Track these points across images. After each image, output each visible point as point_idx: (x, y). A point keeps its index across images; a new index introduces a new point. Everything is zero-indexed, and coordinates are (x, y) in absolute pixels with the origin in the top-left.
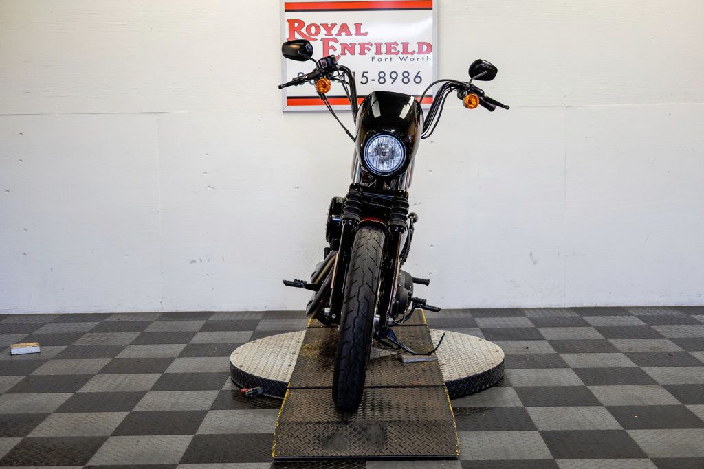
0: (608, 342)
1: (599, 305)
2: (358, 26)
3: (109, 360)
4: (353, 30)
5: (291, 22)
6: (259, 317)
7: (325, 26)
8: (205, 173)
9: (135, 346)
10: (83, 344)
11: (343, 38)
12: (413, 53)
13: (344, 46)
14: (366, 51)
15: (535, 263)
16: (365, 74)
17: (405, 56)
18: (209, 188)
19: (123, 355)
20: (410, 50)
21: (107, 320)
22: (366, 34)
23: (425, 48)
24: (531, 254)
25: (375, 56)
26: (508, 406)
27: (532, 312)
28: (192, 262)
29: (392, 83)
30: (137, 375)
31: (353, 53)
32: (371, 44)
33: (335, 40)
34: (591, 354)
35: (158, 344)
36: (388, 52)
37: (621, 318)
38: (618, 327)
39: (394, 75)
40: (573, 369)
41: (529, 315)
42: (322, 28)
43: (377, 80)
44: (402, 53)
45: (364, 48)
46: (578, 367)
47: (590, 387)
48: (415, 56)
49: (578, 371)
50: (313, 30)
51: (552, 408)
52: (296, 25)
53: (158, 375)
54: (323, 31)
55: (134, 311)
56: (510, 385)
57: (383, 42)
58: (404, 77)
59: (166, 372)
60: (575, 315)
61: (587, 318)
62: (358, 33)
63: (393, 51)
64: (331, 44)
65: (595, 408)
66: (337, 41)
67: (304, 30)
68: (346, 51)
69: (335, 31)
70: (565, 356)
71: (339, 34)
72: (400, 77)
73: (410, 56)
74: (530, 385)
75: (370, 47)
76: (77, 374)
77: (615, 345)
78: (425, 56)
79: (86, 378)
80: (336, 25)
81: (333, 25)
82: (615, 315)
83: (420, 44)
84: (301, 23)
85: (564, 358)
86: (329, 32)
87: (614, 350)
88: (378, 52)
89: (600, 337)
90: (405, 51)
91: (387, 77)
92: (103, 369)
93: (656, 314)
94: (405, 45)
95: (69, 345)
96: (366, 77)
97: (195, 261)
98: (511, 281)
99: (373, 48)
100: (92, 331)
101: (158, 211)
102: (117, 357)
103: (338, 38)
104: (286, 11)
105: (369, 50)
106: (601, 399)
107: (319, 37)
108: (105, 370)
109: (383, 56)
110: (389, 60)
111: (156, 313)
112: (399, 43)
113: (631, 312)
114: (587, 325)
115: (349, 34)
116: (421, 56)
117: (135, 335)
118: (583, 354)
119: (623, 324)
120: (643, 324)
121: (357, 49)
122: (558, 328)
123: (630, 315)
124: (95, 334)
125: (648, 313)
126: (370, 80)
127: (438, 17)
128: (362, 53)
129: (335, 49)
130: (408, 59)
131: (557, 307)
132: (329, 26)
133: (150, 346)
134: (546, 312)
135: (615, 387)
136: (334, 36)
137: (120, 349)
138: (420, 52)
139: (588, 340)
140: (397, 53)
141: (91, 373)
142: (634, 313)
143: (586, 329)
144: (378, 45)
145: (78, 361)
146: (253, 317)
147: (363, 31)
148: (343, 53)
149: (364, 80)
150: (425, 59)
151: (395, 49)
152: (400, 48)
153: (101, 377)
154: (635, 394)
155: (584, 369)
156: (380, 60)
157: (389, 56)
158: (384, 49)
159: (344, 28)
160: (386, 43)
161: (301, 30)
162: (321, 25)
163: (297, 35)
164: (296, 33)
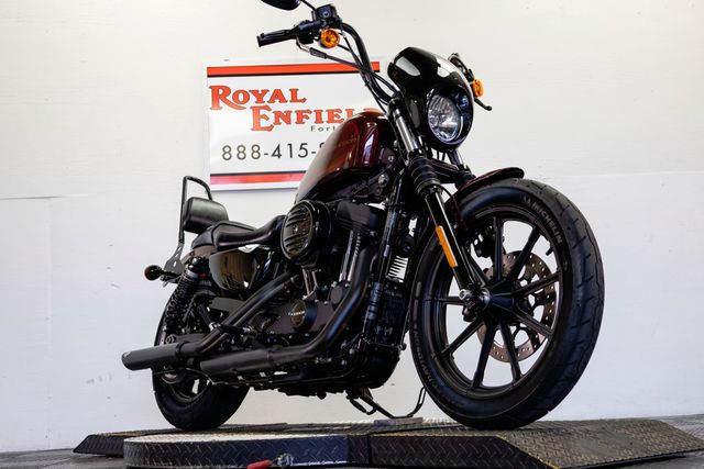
2: (294, 92)
4: (288, 96)
5: (215, 89)
7: (255, 92)
8: (109, 268)
11: (277, 106)
13: (278, 115)
14: (304, 120)
16: (303, 146)
18: (113, 287)
28: (89, 382)
31: (288, 122)
36: (331, 120)
50: (241, 97)
52: (221, 92)
54: (253, 98)
62: (294, 99)
66: (269, 109)
67: (230, 98)
68: (281, 120)
69: (267, 97)
71: (272, 101)
75: (308, 115)
80: (268, 90)
81: (265, 92)
84: (227, 90)
88: (319, 120)
94: (350, 112)
96: (305, 149)
97: (93, 381)
99: (313, 117)
101: (47, 319)
104: (209, 76)
105: (308, 118)
109: (325, 125)
110: (331, 129)
112: (343, 109)
115: (283, 100)
126: (309, 152)
128: (300, 121)
129: (267, 119)
132: (260, 92)
136: (266, 103)
144: (319, 113)
148: (277, 122)
149: (303, 153)
151: (339, 117)
156: (321, 129)
157: (331, 125)
158: (325, 116)
159: (278, 95)
160: (328, 111)
161: (227, 98)
162: (250, 91)
163: (222, 103)
164: (220, 101)
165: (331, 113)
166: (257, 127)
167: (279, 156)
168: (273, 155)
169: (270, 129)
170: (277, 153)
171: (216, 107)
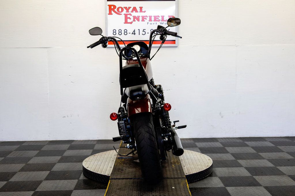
0: (259, 154)
1: (251, 136)
2: (141, 8)
3: (24, 165)
4: (138, 9)
5: (110, 6)
6: (95, 143)
7: (126, 8)
8: (70, 76)
9: (37, 157)
10: (12, 156)
11: (134, 14)
13: (135, 17)
14: (145, 20)
15: (222, 117)
16: (144, 30)
17: (163, 22)
18: (72, 83)
19: (31, 162)
21: (23, 144)
22: (145, 12)
24: (220, 113)
25: (149, 22)
26: (217, 187)
27: (221, 139)
28: (63, 117)
30: (38, 172)
31: (138, 20)
32: (147, 17)
33: (130, 15)
34: (252, 160)
35: (48, 156)
36: (155, 20)
37: (262, 142)
38: (262, 147)
40: (244, 168)
41: (220, 141)
42: (124, 9)
43: (150, 33)
44: (161, 21)
45: (144, 19)
46: (247, 167)
47: (254, 177)
49: (247, 169)
50: (120, 10)
51: (239, 188)
52: (112, 7)
53: (48, 172)
54: (125, 10)
55: (36, 140)
56: (216, 176)
57: (153, 16)
59: (52, 170)
60: (241, 141)
61: (247, 143)
62: (141, 11)
63: (157, 20)
64: (128, 16)
65: (259, 187)
67: (116, 10)
68: (136, 20)
69: (130, 10)
70: (240, 161)
71: (132, 12)
74: (226, 176)
75: (146, 18)
76: (9, 172)
77: (262, 156)
79: (14, 174)
80: (131, 7)
81: (130, 8)
82: (260, 141)
84: (115, 7)
85: (240, 162)
86: (127, 11)
87: (262, 158)
88: (150, 20)
89: (255, 152)
90: (163, 20)
92: (21, 169)
93: (278, 141)
94: (163, 17)
95: (5, 157)
96: (145, 32)
97: (65, 117)
98: (211, 126)
99: (148, 18)
100: (16, 150)
101: (48, 94)
102: (28, 163)
103: (132, 13)
105: (146, 19)
106: (261, 183)
107: (123, 13)
108: (22, 170)
109: (153, 22)
111: (46, 141)
112: (160, 16)
113: (266, 139)
114: (247, 146)
115: (137, 11)
117: (36, 152)
118: (248, 160)
119: (264, 146)
120: (273, 145)
121: (141, 19)
122: (234, 148)
123: (266, 141)
124: (18, 151)
125: (274, 140)
127: (178, 4)
128: (143, 20)
129: (130, 19)
131: (232, 137)
132: (128, 8)
133: (44, 157)
134: (227, 140)
135: (266, 177)
136: (130, 13)
137: (29, 159)
139: (249, 153)
140: (159, 21)
141: (15, 171)
142: (268, 140)
143: (247, 148)
144: (150, 17)
145: (9, 165)
146: (92, 143)
147: (143, 10)
148: (134, 21)
151: (158, 19)
152: (160, 18)
153: (20, 173)
154: (277, 180)
155: (250, 168)
156: (151, 24)
157: (155, 22)
158: (153, 19)
159: (135, 9)
160: (154, 16)
161: (115, 10)
162: (124, 7)
163: (113, 12)
164: (112, 11)
165: (155, 17)
166: (126, 22)
168: (132, 34)
169: (131, 23)
170: (134, 33)
171: (110, 13)
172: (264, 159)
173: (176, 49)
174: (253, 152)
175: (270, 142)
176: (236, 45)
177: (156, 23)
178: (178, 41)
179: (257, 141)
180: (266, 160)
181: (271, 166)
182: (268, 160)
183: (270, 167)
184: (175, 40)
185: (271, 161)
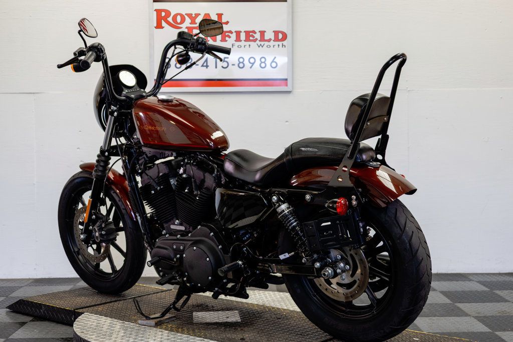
0: (456, 306)
2: (220, 16)
5: (159, 12)
7: (190, 15)
8: (78, 148)
12: (269, 40)
14: (227, 38)
16: (226, 60)
17: (262, 43)
20: (266, 38)
23: (280, 36)
25: (235, 42)
29: (251, 68)
31: (215, 40)
34: (442, 318)
36: (247, 40)
37: (463, 283)
38: (462, 291)
39: (252, 61)
43: (237, 65)
44: (260, 41)
48: (272, 43)
50: (179, 19)
52: (163, 14)
54: (188, 20)
57: (243, 31)
58: (262, 62)
67: (170, 19)
68: (209, 39)
69: (199, 20)
72: (258, 63)
73: (267, 43)
75: (230, 34)
77: (463, 309)
78: (280, 43)
80: (200, 14)
81: (197, 15)
82: (458, 281)
83: (276, 33)
87: (463, 314)
88: (238, 39)
89: (448, 301)
90: (262, 38)
91: (246, 62)
93: (494, 280)
94: (262, 33)
96: (227, 62)
99: (234, 36)
101: (34, 184)
104: (154, 1)
105: (230, 37)
109: (243, 43)
110: (247, 46)
111: (29, 279)
112: (257, 31)
113: (471, 278)
116: (277, 43)
118: (434, 318)
119: (467, 289)
120: (485, 289)
123: (470, 280)
125: (488, 279)
126: (230, 65)
127: (292, 8)
128: (223, 40)
130: (265, 46)
132: (194, 16)
136: (198, 25)
138: (276, 39)
139: (436, 304)
140: (255, 40)
142: (474, 279)
144: (238, 33)
149: (225, 65)
150: (281, 46)
151: (254, 37)
152: (258, 36)
156: (239, 47)
157: (248, 43)
158: (243, 36)
159: (207, 18)
160: (245, 32)
161: (168, 19)
162: (186, 14)
163: (164, 24)
164: (163, 21)
165: (248, 34)
167: (207, 66)
168: (203, 66)
170: (205, 64)
171: (159, 26)
172: (467, 315)
173: (290, 96)
174: (443, 302)
175: (478, 282)
176: (408, 89)
177: (250, 45)
178: (293, 80)
179: (452, 281)
180: (473, 318)
181: (483, 331)
182: (476, 317)
183: (481, 333)
184: (286, 80)
185: (482, 319)
